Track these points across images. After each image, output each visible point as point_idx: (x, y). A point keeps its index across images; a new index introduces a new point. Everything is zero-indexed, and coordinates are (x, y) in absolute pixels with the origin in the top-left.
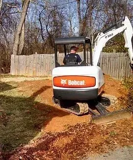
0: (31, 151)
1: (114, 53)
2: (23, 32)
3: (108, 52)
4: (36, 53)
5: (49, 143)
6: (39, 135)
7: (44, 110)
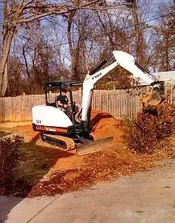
0: (46, 183)
1: (114, 90)
2: (6, 70)
3: (107, 89)
4: (24, 94)
5: (61, 177)
6: (50, 173)
7: (47, 153)
